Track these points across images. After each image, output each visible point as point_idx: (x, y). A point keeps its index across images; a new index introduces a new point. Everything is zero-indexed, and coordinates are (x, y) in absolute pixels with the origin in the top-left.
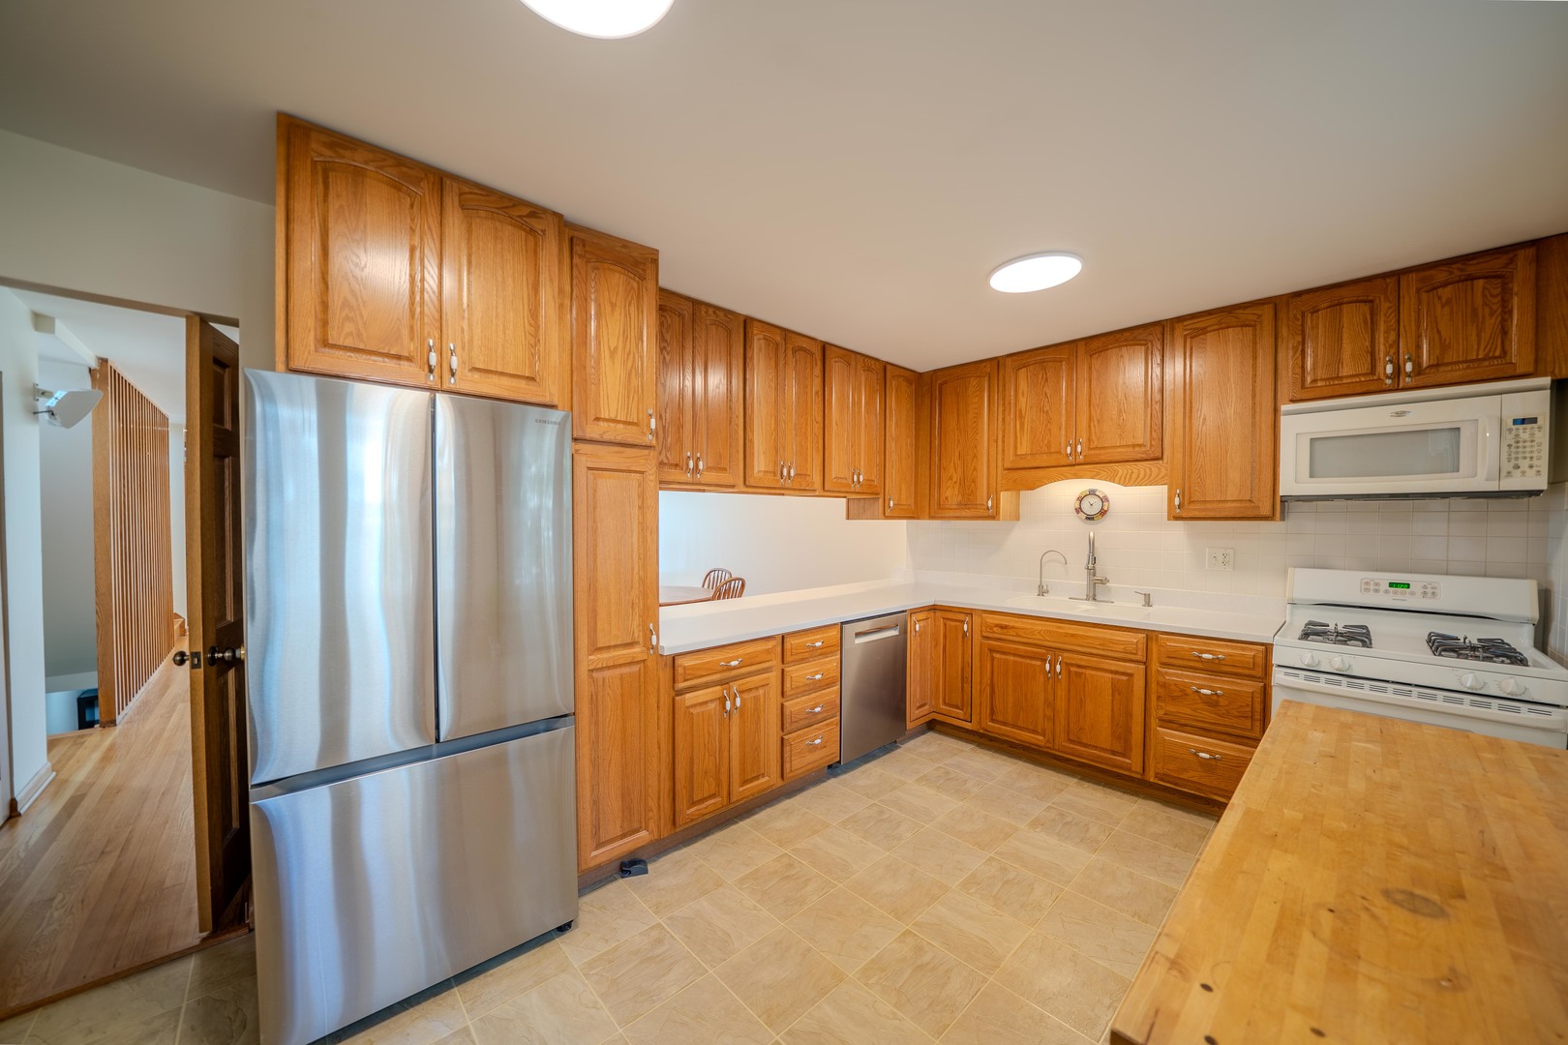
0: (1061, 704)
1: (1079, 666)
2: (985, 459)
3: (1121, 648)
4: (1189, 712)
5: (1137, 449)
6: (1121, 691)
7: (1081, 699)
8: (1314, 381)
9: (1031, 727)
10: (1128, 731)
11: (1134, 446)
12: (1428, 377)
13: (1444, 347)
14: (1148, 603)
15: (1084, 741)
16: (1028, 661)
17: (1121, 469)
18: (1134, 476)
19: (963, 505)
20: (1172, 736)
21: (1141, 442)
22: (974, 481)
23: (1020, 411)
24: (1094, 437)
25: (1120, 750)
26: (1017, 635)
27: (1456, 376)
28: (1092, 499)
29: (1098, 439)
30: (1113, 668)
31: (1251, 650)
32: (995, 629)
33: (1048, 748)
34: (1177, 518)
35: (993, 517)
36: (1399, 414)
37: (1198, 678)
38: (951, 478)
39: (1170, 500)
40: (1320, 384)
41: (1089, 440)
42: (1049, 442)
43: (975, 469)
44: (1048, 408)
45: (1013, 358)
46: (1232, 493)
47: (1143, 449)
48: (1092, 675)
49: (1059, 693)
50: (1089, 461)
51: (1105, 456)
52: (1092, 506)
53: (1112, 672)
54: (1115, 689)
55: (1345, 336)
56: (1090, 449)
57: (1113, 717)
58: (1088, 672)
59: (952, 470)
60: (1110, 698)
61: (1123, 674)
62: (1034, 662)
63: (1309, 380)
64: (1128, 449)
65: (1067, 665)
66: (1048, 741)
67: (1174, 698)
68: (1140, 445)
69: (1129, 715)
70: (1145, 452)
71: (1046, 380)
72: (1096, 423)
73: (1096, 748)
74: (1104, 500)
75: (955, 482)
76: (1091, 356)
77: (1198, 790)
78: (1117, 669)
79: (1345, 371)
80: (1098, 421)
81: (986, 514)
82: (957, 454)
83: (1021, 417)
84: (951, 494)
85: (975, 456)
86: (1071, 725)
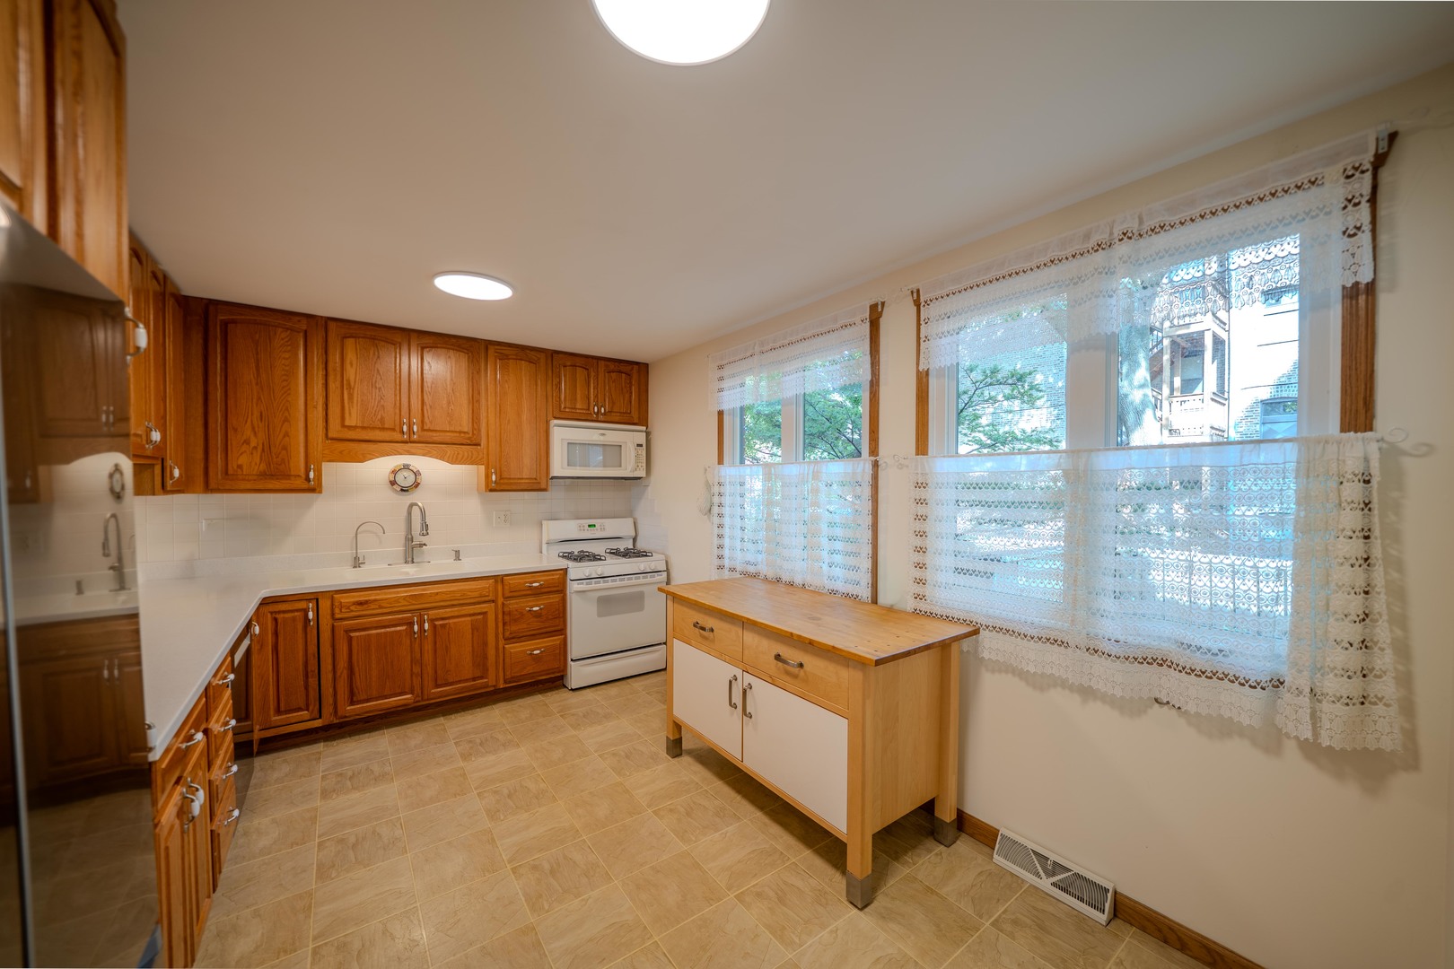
0: (428, 657)
1: (443, 619)
2: (301, 425)
3: (476, 594)
4: (525, 626)
5: (462, 435)
6: (479, 629)
7: (447, 647)
8: (565, 408)
9: (400, 691)
10: (485, 657)
11: (460, 432)
12: (608, 418)
13: (614, 403)
14: (458, 558)
15: (451, 680)
16: (393, 629)
17: (450, 450)
18: (460, 456)
19: (264, 475)
20: (515, 648)
21: (466, 430)
22: (285, 448)
23: (348, 381)
24: (426, 420)
25: (479, 675)
26: (381, 607)
27: (617, 419)
28: (406, 473)
29: (431, 422)
30: (472, 612)
31: (557, 574)
32: (352, 608)
33: (417, 702)
34: (491, 490)
35: (312, 490)
36: (603, 434)
37: (529, 601)
38: (247, 442)
39: (488, 476)
40: (567, 410)
41: (423, 422)
42: (382, 418)
43: (286, 434)
44: (381, 385)
45: (339, 324)
46: (526, 474)
47: (467, 436)
48: (455, 623)
49: (426, 648)
50: (422, 439)
51: (436, 437)
52: (405, 479)
53: (470, 615)
54: (474, 628)
55: (578, 385)
56: (423, 430)
57: (473, 651)
58: (451, 621)
59: (248, 433)
60: (471, 636)
61: (480, 614)
62: (399, 628)
63: (563, 406)
64: (455, 434)
65: (431, 621)
66: (417, 696)
67: (516, 620)
68: (464, 433)
69: (485, 644)
70: (469, 439)
71: (378, 357)
72: (428, 407)
73: (460, 682)
74: (417, 474)
75: (255, 448)
76: (423, 348)
77: (533, 677)
78: (476, 611)
79: (578, 406)
80: (431, 407)
81: (305, 486)
82: (256, 414)
83: (349, 387)
84: (247, 460)
85: (286, 420)
86: (439, 672)
